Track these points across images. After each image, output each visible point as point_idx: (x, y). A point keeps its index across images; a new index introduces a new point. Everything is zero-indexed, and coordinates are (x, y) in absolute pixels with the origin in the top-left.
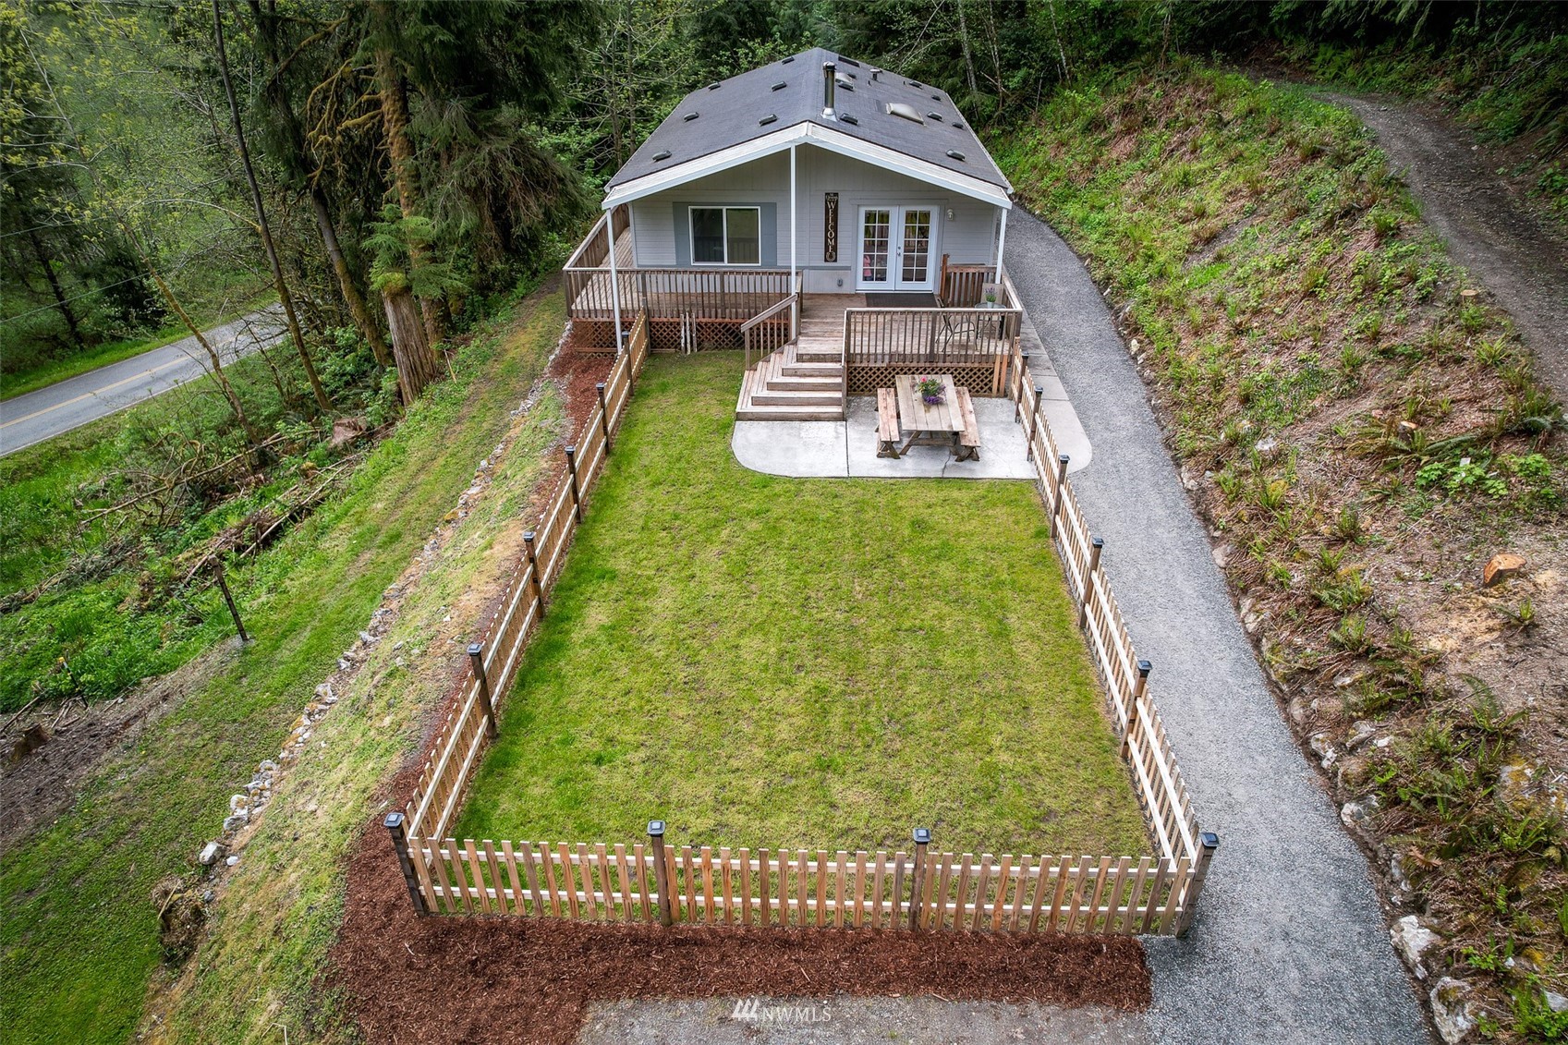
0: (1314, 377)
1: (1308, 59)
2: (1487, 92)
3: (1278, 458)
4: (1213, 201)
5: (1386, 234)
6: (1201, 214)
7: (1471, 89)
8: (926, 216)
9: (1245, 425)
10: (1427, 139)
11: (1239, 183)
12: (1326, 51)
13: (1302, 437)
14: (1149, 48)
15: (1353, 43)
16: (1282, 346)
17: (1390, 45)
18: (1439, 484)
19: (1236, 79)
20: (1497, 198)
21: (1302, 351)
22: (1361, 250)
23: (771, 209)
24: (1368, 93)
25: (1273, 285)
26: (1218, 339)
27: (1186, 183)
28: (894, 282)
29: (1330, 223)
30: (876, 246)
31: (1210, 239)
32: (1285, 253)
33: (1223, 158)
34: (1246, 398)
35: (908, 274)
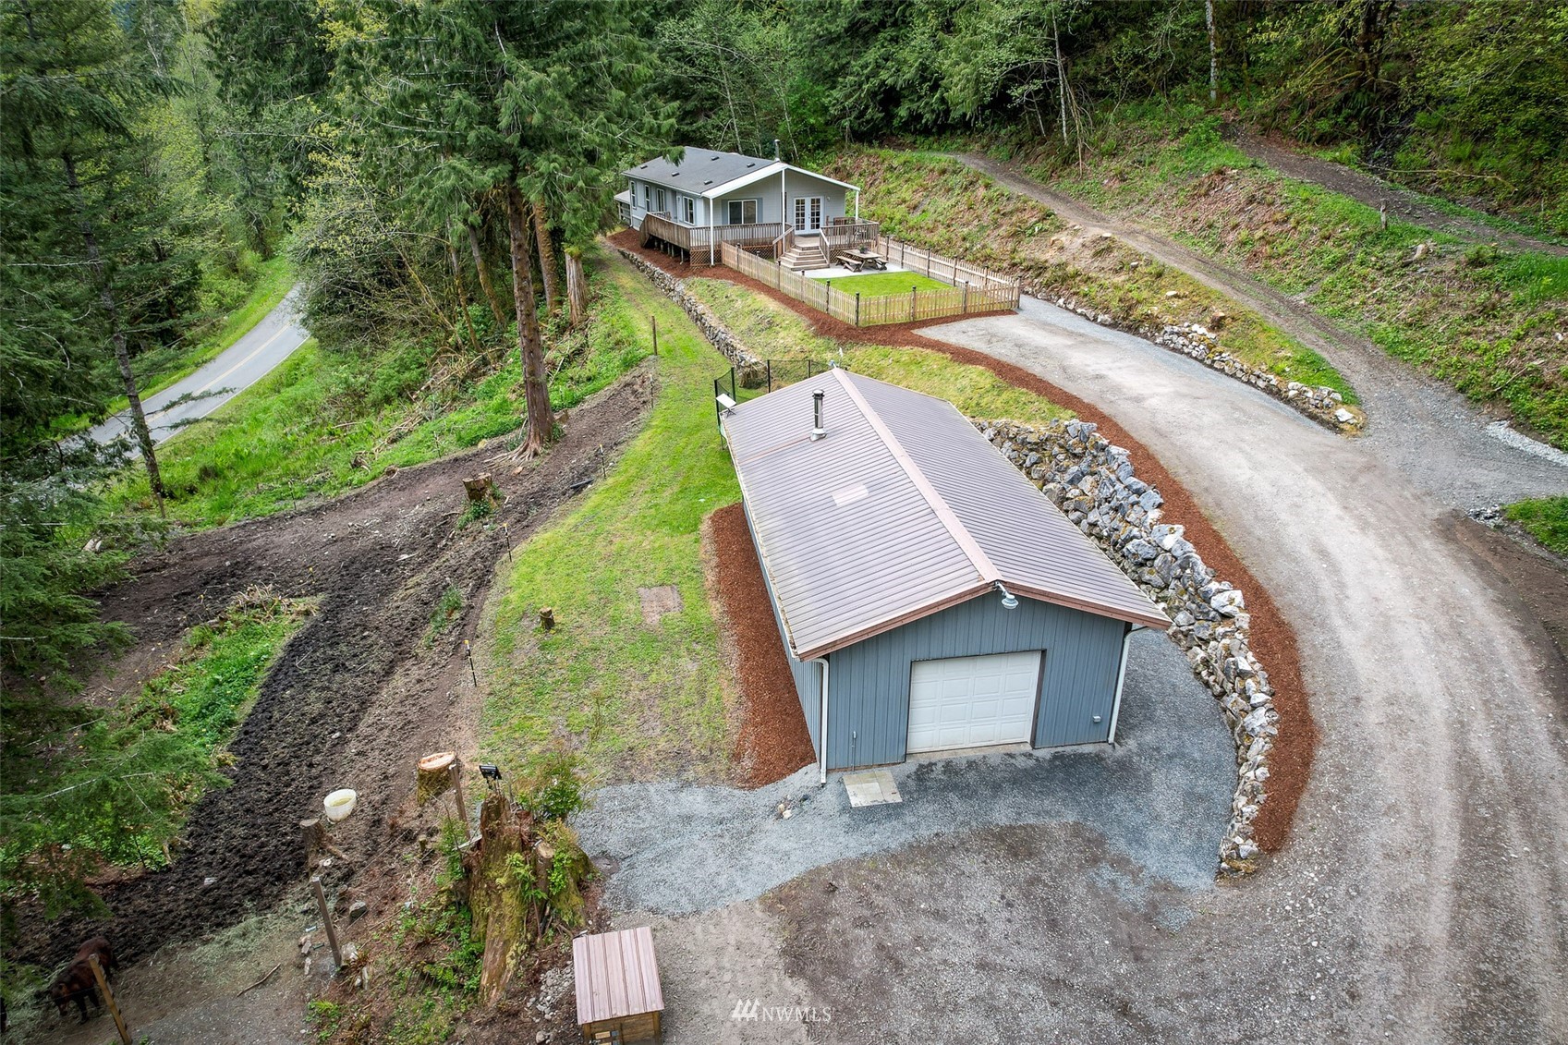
0: (983, 228)
1: (914, 142)
2: (993, 147)
3: (984, 247)
4: (907, 196)
5: (987, 186)
6: (904, 201)
7: (988, 146)
8: (818, 201)
9: (968, 245)
10: (981, 163)
11: (915, 187)
12: (920, 139)
13: (988, 241)
14: (837, 142)
15: (933, 134)
16: (968, 224)
17: (948, 133)
18: (1030, 235)
19: (887, 152)
20: (1012, 176)
21: (975, 223)
22: (981, 192)
23: (760, 200)
24: (947, 151)
25: (956, 209)
26: (941, 230)
27: (889, 192)
28: (808, 230)
29: (966, 189)
30: (800, 215)
31: (915, 208)
32: (953, 201)
33: (901, 181)
34: (964, 239)
35: (813, 227)
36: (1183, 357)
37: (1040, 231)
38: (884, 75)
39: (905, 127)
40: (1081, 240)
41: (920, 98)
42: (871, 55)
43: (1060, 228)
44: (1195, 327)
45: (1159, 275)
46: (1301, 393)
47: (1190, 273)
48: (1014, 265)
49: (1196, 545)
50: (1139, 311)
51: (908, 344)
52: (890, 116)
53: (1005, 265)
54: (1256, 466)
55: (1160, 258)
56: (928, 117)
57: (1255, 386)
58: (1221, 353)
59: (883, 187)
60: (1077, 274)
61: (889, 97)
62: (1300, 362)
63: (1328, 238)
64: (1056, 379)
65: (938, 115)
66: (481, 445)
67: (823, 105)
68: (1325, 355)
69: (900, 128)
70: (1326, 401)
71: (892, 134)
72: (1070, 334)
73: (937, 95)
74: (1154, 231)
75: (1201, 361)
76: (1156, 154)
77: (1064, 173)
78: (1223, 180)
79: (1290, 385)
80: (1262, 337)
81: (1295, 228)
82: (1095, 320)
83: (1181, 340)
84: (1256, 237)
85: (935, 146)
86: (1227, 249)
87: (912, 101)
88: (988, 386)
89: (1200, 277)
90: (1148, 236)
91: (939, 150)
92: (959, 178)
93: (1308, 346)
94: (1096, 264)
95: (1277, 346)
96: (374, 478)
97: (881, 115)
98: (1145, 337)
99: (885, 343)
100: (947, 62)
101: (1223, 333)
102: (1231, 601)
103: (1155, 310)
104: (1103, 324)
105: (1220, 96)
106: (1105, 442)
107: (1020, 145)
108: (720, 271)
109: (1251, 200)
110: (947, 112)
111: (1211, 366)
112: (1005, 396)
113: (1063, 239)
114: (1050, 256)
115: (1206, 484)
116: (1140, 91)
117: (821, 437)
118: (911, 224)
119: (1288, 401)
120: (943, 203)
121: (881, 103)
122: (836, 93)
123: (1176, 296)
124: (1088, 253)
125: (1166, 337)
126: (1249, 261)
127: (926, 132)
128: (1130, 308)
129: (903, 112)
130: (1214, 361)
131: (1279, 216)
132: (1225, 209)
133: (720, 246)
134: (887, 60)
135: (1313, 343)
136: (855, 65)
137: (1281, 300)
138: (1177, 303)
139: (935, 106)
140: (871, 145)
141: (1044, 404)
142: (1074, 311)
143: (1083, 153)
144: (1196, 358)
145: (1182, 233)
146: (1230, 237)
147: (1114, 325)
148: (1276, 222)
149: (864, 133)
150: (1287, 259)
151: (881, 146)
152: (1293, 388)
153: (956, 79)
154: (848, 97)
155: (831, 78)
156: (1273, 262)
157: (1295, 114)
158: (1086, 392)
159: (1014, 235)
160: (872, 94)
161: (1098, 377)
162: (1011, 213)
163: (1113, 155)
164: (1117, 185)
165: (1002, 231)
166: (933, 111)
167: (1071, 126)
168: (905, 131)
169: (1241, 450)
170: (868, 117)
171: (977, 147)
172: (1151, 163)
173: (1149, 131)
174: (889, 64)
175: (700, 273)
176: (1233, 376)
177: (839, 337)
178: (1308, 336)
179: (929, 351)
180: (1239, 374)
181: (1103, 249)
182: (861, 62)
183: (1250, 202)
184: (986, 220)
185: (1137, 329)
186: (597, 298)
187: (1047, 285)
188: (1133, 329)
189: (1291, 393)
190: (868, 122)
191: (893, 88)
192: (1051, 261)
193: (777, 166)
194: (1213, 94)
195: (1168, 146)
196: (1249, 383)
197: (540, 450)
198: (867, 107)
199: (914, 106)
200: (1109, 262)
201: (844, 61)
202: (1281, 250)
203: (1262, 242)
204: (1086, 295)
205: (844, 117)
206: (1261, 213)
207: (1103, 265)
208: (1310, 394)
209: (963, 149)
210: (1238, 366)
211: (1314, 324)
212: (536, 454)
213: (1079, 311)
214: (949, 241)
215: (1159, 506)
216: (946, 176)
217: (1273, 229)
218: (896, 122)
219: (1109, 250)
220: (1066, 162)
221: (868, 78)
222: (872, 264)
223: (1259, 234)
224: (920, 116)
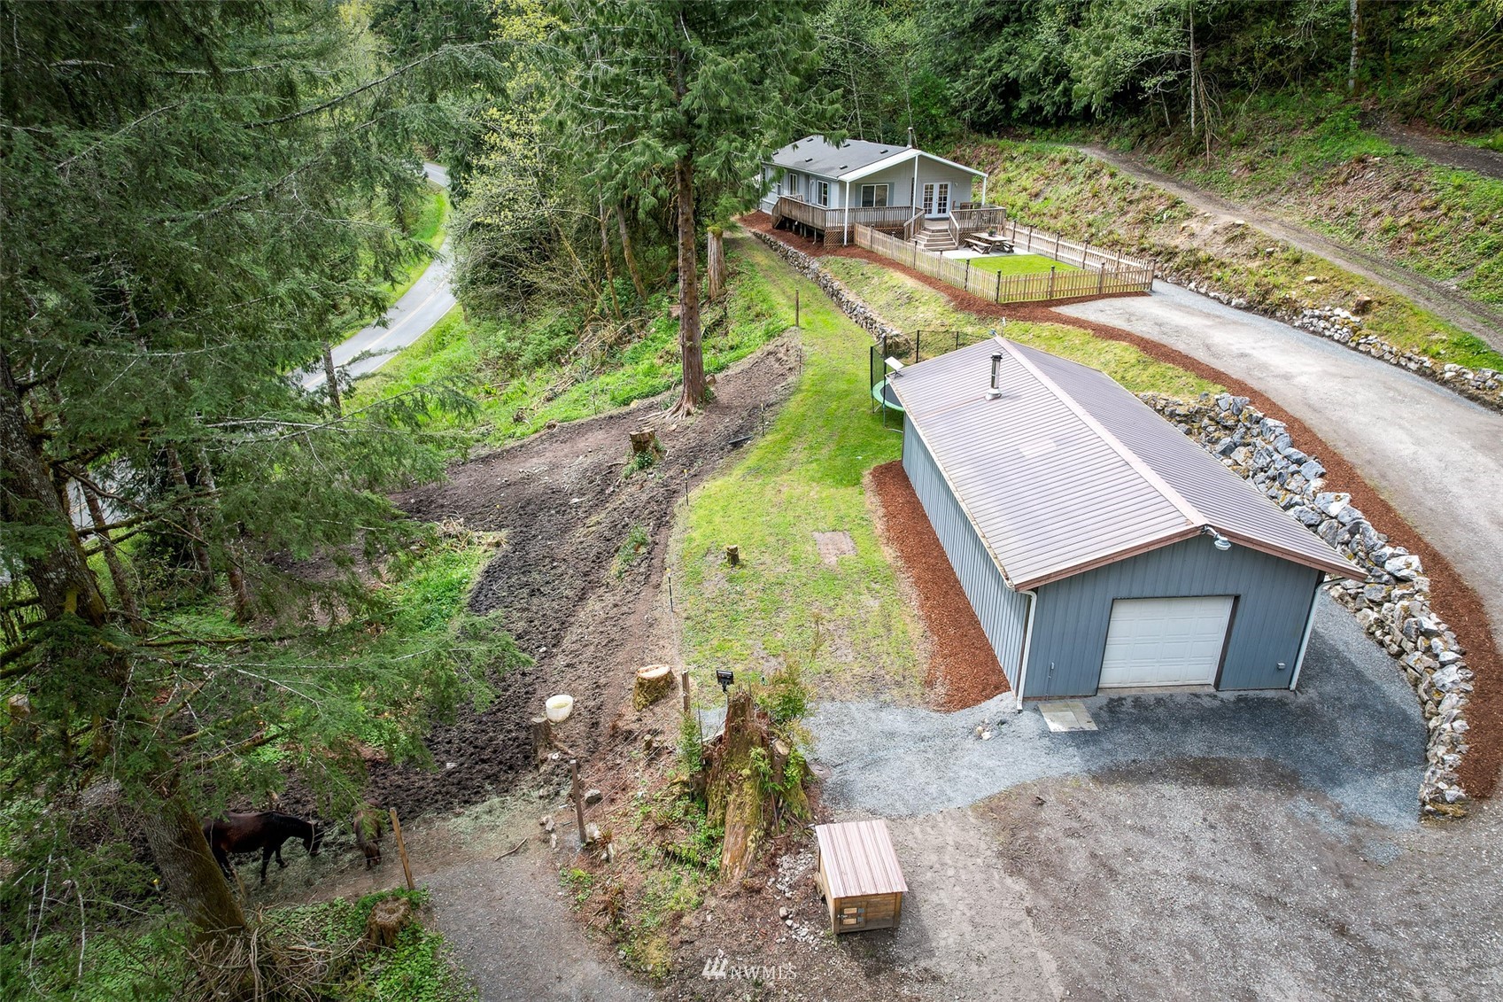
0: (1108, 215)
1: (1032, 134)
2: (1114, 138)
3: (1111, 232)
4: (1028, 183)
5: (1113, 175)
6: (1025, 189)
7: (1109, 138)
8: (946, 186)
9: (1093, 230)
10: (1103, 153)
11: (1036, 176)
12: (1038, 131)
13: (1115, 227)
15: (1051, 126)
16: (1093, 211)
17: (1067, 125)
18: (1159, 222)
19: (1004, 143)
20: (1136, 166)
21: (1101, 210)
22: (1106, 181)
23: (892, 185)
25: (1080, 197)
26: (1065, 217)
27: (1009, 181)
28: (935, 214)
29: (1090, 177)
30: (928, 200)
31: (1037, 195)
32: (1077, 189)
33: (1022, 169)
34: (1090, 225)
35: (939, 211)
36: (1325, 339)
37: (1169, 217)
38: (1006, 68)
39: (1025, 118)
40: (1212, 227)
41: (1041, 90)
42: (995, 49)
43: (1189, 216)
44: (1338, 311)
45: (1297, 261)
46: (1459, 374)
47: (1329, 259)
48: (1144, 250)
49: (1364, 512)
50: (1277, 295)
51: (1048, 320)
52: (1009, 109)
53: (1133, 249)
54: (1418, 442)
55: (1297, 245)
56: (1048, 108)
57: (1405, 368)
58: (1367, 336)
59: (1003, 176)
60: (1209, 260)
61: (1010, 90)
62: (1456, 344)
63: (1483, 224)
64: (1201, 355)
65: (1059, 108)
66: (633, 405)
67: (944, 97)
68: (1484, 338)
69: (1018, 119)
70: (1490, 383)
71: (1010, 126)
72: (1208, 315)
73: (1061, 88)
74: (1287, 219)
75: (1345, 344)
76: (1289, 144)
77: (1189, 164)
78: (1364, 168)
79: (1447, 367)
80: (1413, 321)
81: (1446, 214)
82: (1229, 303)
83: (1322, 324)
84: (1401, 224)
85: (1054, 137)
86: (1366, 237)
87: (1033, 94)
88: (1133, 361)
89: (1338, 262)
90: (1282, 224)
91: (1057, 141)
92: (1081, 167)
93: (1464, 330)
94: (1228, 250)
95: (1431, 329)
96: (536, 431)
97: (1001, 107)
98: (1282, 320)
99: (1025, 319)
100: (1076, 55)
101: (1369, 317)
102: (1408, 565)
103: (1294, 294)
104: (1238, 307)
105: (1360, 86)
106: (1260, 415)
107: (1143, 136)
108: (853, 251)
109: (1397, 187)
110: (1069, 105)
111: (1355, 349)
112: (1151, 370)
113: (1194, 225)
114: (1181, 242)
115: (1368, 457)
116: (1274, 82)
117: (996, 397)
118: (1034, 210)
119: (1444, 383)
120: (1066, 190)
121: (1002, 95)
122: (959, 85)
123: (1315, 281)
124: (1221, 239)
125: (1306, 320)
126: (1393, 247)
127: (1045, 123)
128: (1267, 292)
129: (1023, 104)
130: (1358, 344)
131: (1427, 203)
132: (1366, 197)
133: (853, 227)
134: (1010, 54)
135: (1469, 327)
136: (978, 59)
137: (1430, 285)
138: (1317, 288)
139: (1057, 99)
140: (989, 135)
141: (1190, 379)
142: (1206, 295)
143: (1211, 143)
144: (1338, 341)
145: (1317, 221)
146: (1371, 225)
147: (1248, 308)
148: (1424, 209)
149: (982, 124)
150: (1436, 245)
151: (1000, 137)
152: (1449, 371)
153: (1086, 72)
154: (969, 89)
155: (954, 71)
156: (1419, 249)
157: (1441, 101)
158: (1235, 370)
159: (1142, 221)
160: (994, 87)
161: (1242, 355)
162: (1138, 201)
163: (1242, 145)
164: (1246, 175)
165: (1128, 218)
166: (1054, 103)
167: (1199, 117)
168: (1023, 123)
169: (1401, 427)
170: (988, 108)
171: (1097, 138)
172: (1283, 152)
173: (1281, 121)
174: (1012, 58)
175: (833, 252)
176: (1381, 358)
177: (979, 312)
178: (1463, 320)
179: (1070, 327)
180: (1387, 356)
181: (1236, 236)
182: (986, 55)
183: (1396, 189)
184: (1111, 207)
185: (1273, 313)
186: (734, 274)
187: (1178, 270)
188: (1269, 312)
189: (1448, 375)
190: (987, 114)
191: (1015, 80)
192: (1182, 247)
193: (910, 153)
194: (1351, 83)
195: (1301, 136)
196: (1398, 365)
197: (693, 410)
198: (988, 99)
199: (1035, 99)
200: (1241, 248)
201: (968, 55)
202: (1430, 235)
203: (1408, 229)
204: (1219, 280)
205: (964, 108)
206: (1406, 200)
207: (1236, 251)
208: (1470, 376)
209: (1083, 141)
210: (1386, 348)
211: (1468, 309)
212: (689, 413)
213: (1212, 294)
214: (1074, 227)
215: (1322, 475)
216: (1068, 165)
217: (1419, 215)
218: (1015, 114)
219: (1243, 237)
220: (1193, 153)
221: (990, 71)
222: (999, 247)
223: (1404, 220)
224: (1041, 109)
